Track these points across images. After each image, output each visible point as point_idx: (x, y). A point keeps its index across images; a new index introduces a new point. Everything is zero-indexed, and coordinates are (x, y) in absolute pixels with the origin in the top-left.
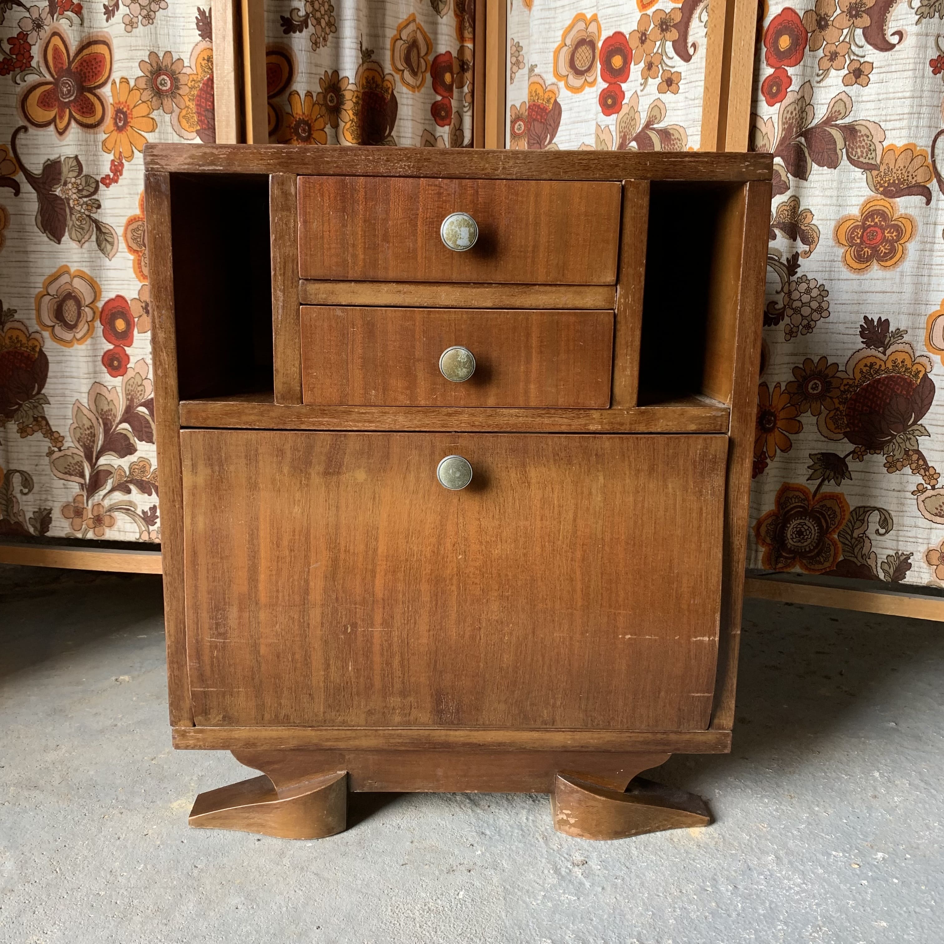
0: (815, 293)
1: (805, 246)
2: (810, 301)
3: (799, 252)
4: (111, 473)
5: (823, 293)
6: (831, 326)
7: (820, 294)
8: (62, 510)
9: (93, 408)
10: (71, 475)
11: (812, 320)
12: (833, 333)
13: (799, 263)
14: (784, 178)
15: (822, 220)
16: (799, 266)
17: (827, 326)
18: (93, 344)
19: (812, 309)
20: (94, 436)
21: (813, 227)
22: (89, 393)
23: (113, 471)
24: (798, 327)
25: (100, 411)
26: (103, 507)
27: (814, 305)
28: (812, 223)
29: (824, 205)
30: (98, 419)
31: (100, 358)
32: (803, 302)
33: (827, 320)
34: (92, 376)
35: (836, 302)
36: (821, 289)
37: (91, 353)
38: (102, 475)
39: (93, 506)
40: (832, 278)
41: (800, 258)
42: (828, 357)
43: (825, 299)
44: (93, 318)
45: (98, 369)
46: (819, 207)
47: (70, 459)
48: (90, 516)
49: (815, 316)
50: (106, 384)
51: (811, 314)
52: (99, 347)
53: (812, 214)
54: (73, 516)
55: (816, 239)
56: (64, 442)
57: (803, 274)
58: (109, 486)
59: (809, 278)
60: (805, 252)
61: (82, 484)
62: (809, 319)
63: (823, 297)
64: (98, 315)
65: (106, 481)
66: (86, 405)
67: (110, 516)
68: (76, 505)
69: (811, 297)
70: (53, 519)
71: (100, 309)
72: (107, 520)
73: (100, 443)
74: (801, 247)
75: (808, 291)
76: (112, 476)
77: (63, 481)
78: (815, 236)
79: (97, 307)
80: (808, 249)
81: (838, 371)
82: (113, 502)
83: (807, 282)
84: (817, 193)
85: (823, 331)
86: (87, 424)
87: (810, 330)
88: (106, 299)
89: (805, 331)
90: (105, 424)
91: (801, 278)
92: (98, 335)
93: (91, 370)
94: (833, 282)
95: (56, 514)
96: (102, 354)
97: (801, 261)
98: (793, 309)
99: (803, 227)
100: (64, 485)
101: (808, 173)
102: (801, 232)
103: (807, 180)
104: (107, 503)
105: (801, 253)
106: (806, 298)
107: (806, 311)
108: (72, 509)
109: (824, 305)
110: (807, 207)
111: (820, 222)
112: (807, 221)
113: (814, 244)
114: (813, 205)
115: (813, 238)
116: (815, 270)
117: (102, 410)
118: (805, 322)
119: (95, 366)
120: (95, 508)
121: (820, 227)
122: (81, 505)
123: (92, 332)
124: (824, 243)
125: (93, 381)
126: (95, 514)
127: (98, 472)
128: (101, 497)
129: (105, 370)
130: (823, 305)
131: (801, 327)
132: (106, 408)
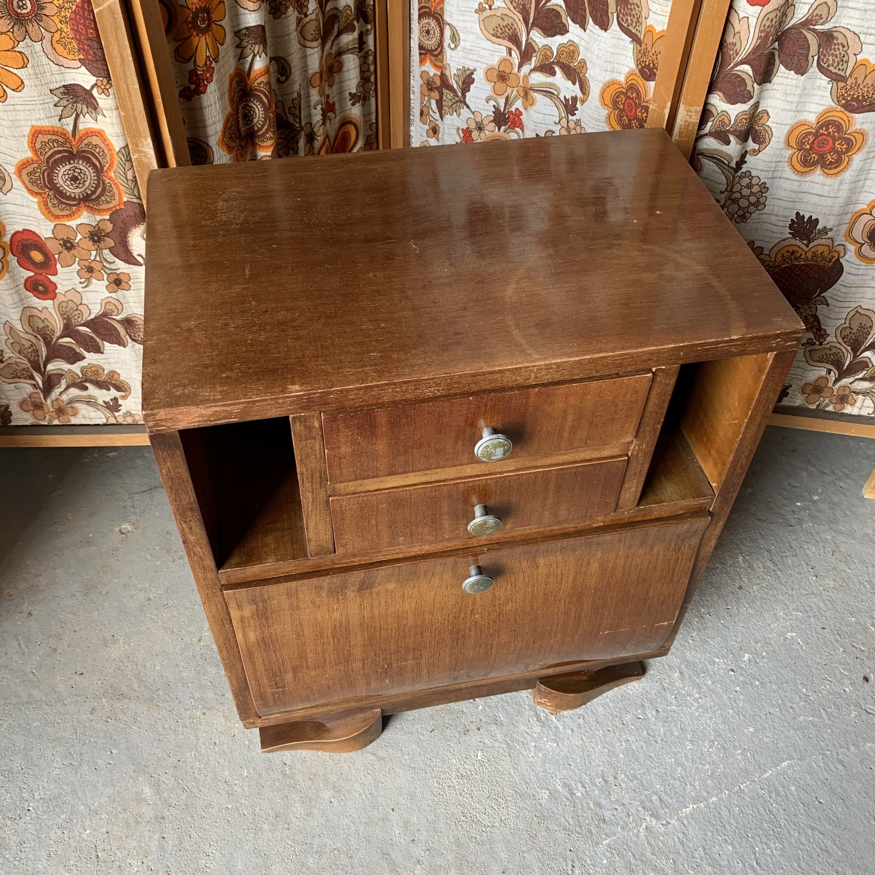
0: (755, 189)
1: (755, 145)
2: (749, 196)
3: (748, 150)
4: (63, 375)
5: (763, 190)
6: (765, 216)
7: (760, 191)
8: (20, 406)
9: (29, 330)
10: (20, 378)
11: (748, 212)
12: (764, 222)
13: (746, 159)
14: (749, 88)
15: (777, 123)
16: (746, 162)
17: (761, 216)
18: (12, 277)
19: (750, 203)
20: (37, 351)
21: (767, 128)
22: (21, 320)
23: (64, 373)
24: (733, 215)
25: (36, 330)
26: (63, 401)
27: (753, 199)
28: (767, 124)
29: (782, 110)
30: (36, 337)
31: (22, 286)
32: (743, 194)
33: (762, 212)
34: (19, 304)
35: (773, 197)
36: (762, 186)
37: (12, 286)
38: (53, 378)
39: (52, 402)
40: (775, 176)
41: (748, 156)
42: (755, 242)
43: (764, 195)
44: (4, 254)
45: (23, 296)
46: (777, 110)
47: (15, 366)
48: (52, 409)
49: (752, 209)
50: (35, 306)
51: (749, 206)
52: (18, 277)
53: (768, 115)
54: (32, 408)
55: (767, 140)
56: (4, 354)
57: (747, 169)
58: (63, 384)
59: (753, 174)
60: (754, 151)
61: (34, 385)
62: (746, 210)
63: (763, 193)
64: (8, 249)
65: (59, 382)
66: (22, 330)
67: (72, 407)
68: (33, 400)
69: (751, 192)
70: (13, 412)
71: (9, 243)
72: (69, 411)
73: (44, 354)
74: (751, 145)
75: (750, 186)
76: (64, 377)
77: (13, 385)
78: (767, 137)
79: (5, 242)
80: (757, 148)
81: (762, 254)
82: (71, 396)
83: (750, 178)
84: (778, 95)
85: (756, 221)
86: (27, 344)
87: (744, 221)
88: (12, 232)
89: (739, 220)
90: (45, 339)
91: (745, 173)
92: (14, 266)
93: (17, 299)
94: (775, 180)
95: (14, 409)
96: (23, 282)
97: (748, 158)
98: (732, 199)
99: (757, 128)
100: (15, 387)
101: (773, 75)
102: (754, 132)
103: (770, 82)
104: (65, 397)
105: (750, 151)
106: (746, 192)
107: (744, 203)
108: (30, 404)
109: (762, 200)
110: (765, 109)
111: (774, 125)
112: (762, 121)
113: (765, 145)
114: (771, 107)
115: (765, 138)
116: (760, 168)
117: (38, 328)
118: (741, 213)
119: (19, 295)
120: (55, 403)
121: (774, 131)
122: (38, 400)
123: (8, 267)
124: (775, 146)
125: (21, 308)
126: (56, 407)
127: (50, 376)
128: (58, 393)
129: (31, 294)
130: (760, 200)
131: (736, 216)
132: (41, 325)
